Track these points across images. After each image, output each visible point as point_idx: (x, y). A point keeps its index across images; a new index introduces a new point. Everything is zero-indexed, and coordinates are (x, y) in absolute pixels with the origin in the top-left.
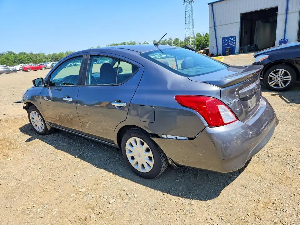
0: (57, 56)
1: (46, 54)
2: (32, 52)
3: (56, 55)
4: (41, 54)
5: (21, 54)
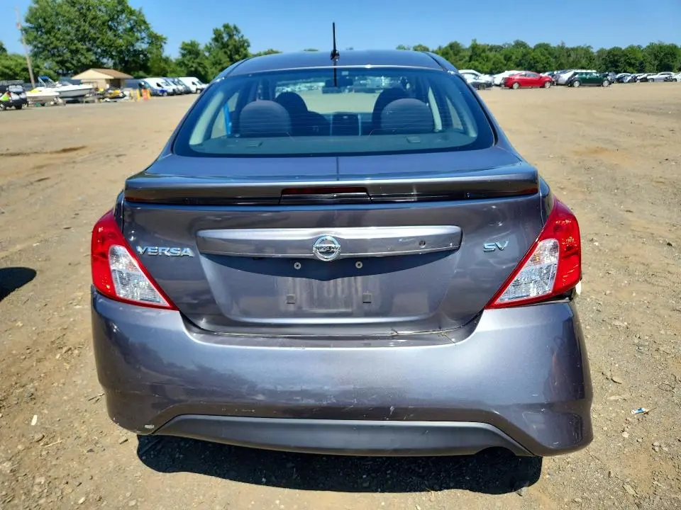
0: (616, 55)
1: (595, 50)
2: (563, 43)
3: (615, 53)
4: (582, 48)
5: (539, 46)
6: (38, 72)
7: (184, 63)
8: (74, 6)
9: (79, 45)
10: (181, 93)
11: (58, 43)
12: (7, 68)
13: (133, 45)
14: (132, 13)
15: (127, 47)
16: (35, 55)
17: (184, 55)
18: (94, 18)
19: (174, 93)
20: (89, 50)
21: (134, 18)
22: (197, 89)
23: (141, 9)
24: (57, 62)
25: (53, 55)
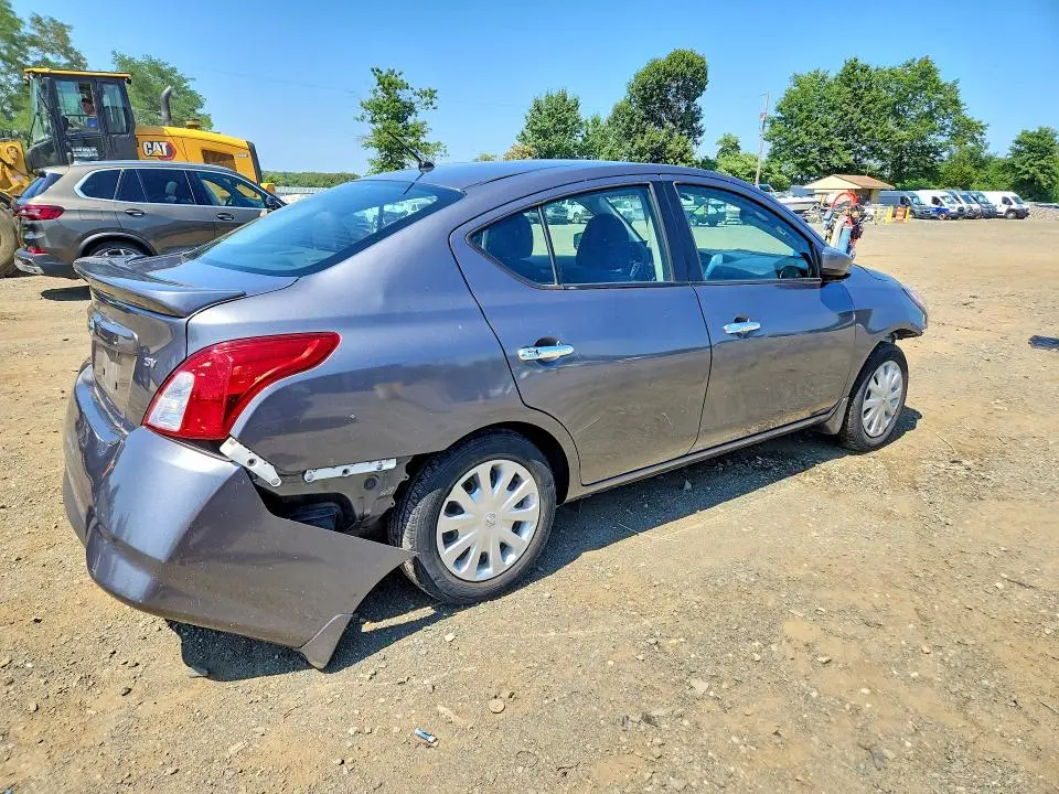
6: (767, 177)
7: (1013, 166)
8: (849, 86)
9: (837, 141)
10: (973, 216)
11: (807, 139)
12: (731, 171)
13: (924, 138)
14: (938, 89)
15: (912, 141)
16: (774, 155)
17: (1018, 153)
18: (873, 101)
19: (960, 215)
20: (848, 147)
21: (941, 96)
22: (1010, 211)
23: (956, 82)
24: (798, 165)
25: (796, 155)
